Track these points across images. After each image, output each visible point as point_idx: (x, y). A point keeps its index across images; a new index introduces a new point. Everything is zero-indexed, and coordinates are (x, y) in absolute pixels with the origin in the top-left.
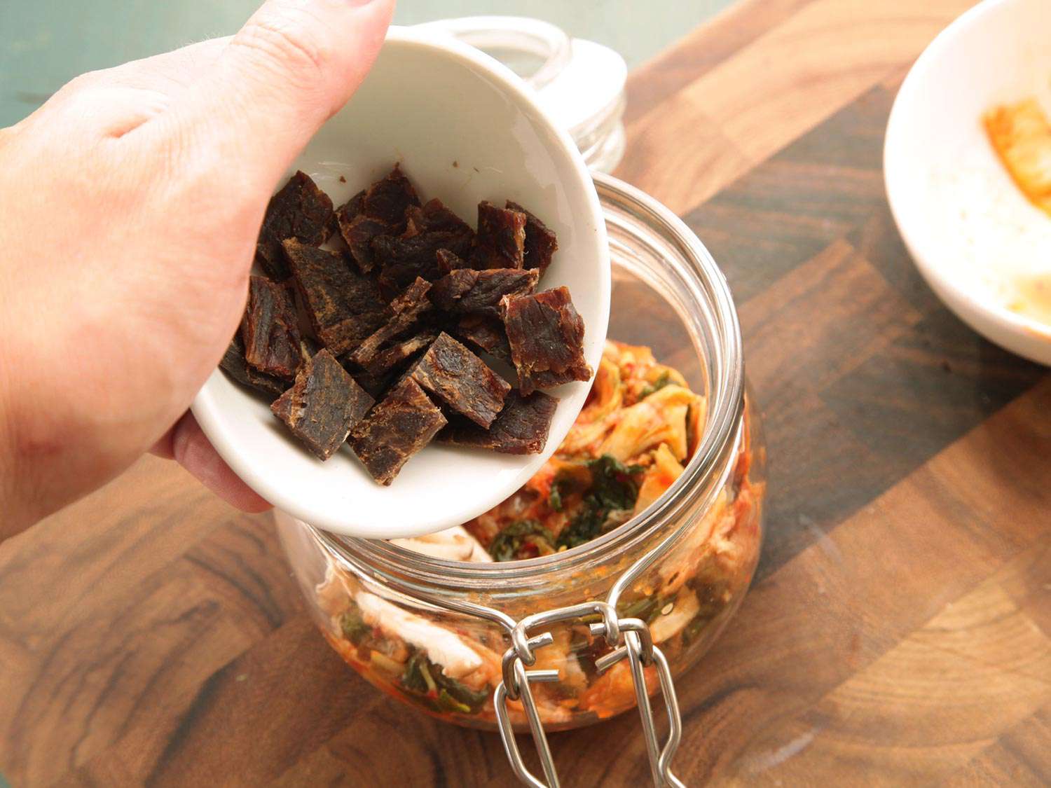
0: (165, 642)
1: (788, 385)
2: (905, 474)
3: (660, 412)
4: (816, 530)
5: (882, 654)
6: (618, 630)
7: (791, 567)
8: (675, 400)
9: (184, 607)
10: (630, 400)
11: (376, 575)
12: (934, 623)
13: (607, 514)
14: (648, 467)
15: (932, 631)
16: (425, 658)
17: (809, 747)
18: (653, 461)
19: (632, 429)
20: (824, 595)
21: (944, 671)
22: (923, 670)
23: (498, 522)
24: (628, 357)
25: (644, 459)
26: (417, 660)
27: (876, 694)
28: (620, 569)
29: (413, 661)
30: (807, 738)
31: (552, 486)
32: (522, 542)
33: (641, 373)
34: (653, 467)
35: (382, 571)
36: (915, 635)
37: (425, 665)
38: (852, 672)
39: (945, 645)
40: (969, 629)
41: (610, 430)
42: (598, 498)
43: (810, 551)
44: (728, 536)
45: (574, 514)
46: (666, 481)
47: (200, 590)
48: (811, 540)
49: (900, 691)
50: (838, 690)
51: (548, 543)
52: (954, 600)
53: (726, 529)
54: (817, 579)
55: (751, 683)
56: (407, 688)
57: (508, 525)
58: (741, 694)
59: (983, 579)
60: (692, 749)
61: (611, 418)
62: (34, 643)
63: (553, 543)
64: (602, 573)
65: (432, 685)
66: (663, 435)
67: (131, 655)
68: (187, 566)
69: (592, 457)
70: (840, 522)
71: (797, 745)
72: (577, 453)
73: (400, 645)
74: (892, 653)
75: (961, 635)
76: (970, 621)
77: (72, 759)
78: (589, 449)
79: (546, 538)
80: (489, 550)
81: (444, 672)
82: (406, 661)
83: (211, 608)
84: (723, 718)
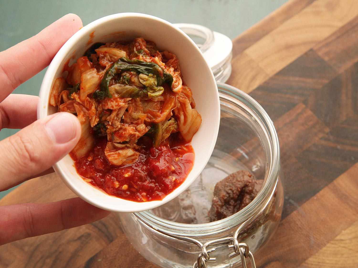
0: (72, 248)
2: (326, 185)
4: (296, 205)
5: (321, 249)
9: (79, 235)
12: (338, 238)
15: (337, 240)
20: (300, 228)
21: (342, 255)
22: (335, 254)
27: (319, 263)
36: (332, 242)
38: (311, 255)
39: (342, 245)
40: (350, 239)
43: (295, 212)
47: (84, 229)
48: (295, 209)
49: (328, 262)
50: (306, 262)
52: (345, 229)
54: (297, 222)
55: (276, 259)
58: (273, 263)
59: (354, 222)
62: (26, 249)
67: (60, 252)
70: (305, 202)
74: (324, 248)
75: (348, 241)
76: (350, 237)
83: (88, 236)
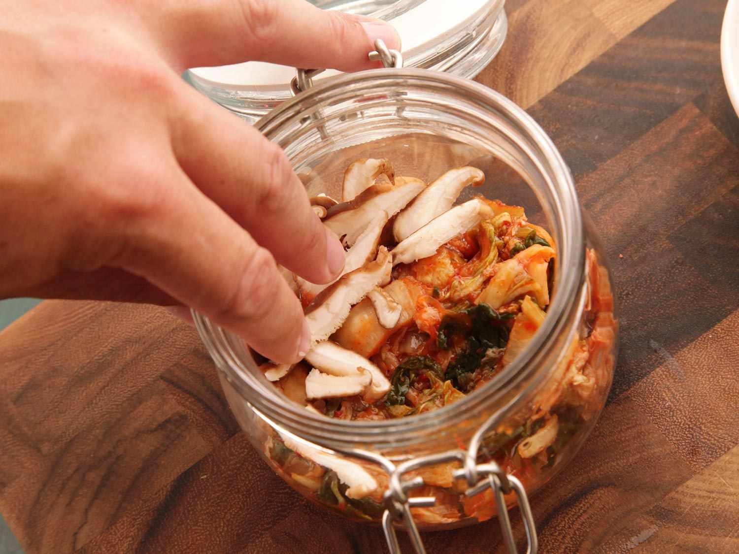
0: (146, 446)
1: (643, 229)
3: (526, 267)
4: (663, 353)
5: (717, 458)
7: (642, 385)
8: (539, 257)
9: (161, 419)
10: (505, 254)
13: (485, 351)
14: (516, 314)
16: (336, 477)
17: (655, 535)
18: (520, 310)
19: (503, 281)
20: (669, 407)
23: (397, 357)
24: (505, 216)
25: (513, 307)
26: (329, 478)
27: (711, 492)
29: (326, 479)
30: (654, 529)
31: (439, 330)
32: (417, 375)
33: (514, 230)
34: (520, 315)
37: (336, 482)
38: (692, 474)
41: (487, 282)
42: (477, 338)
43: (659, 370)
44: (583, 369)
45: (459, 350)
46: (531, 326)
47: (173, 405)
48: (660, 362)
49: (731, 490)
50: (680, 489)
51: (437, 375)
53: (581, 363)
54: (664, 394)
55: (608, 483)
56: (322, 501)
57: (406, 360)
58: (600, 492)
60: (560, 538)
61: (489, 270)
63: (442, 375)
65: (341, 499)
66: (529, 288)
67: (119, 457)
68: (162, 385)
69: (472, 305)
71: (645, 535)
72: (461, 301)
77: (74, 542)
78: (470, 298)
79: (436, 371)
80: (391, 380)
82: (322, 478)
83: (181, 420)
84: (585, 511)
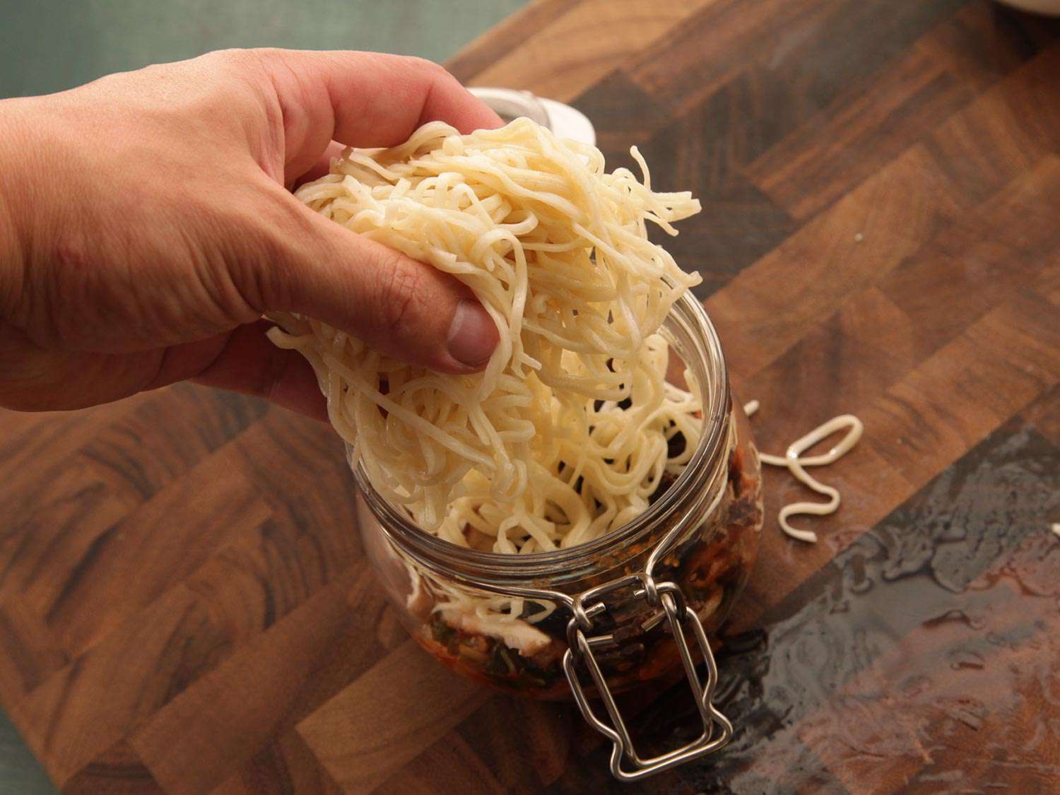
6: (656, 592)
11: (457, 577)
16: (504, 646)
26: (498, 648)
28: (650, 546)
29: (495, 649)
35: (461, 572)
37: (505, 650)
56: (492, 673)
64: (637, 551)
65: (512, 667)
73: (482, 640)
81: (520, 653)
82: (489, 651)
